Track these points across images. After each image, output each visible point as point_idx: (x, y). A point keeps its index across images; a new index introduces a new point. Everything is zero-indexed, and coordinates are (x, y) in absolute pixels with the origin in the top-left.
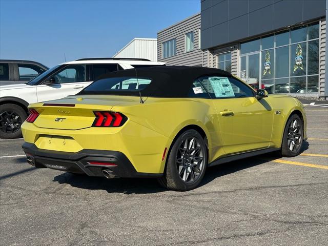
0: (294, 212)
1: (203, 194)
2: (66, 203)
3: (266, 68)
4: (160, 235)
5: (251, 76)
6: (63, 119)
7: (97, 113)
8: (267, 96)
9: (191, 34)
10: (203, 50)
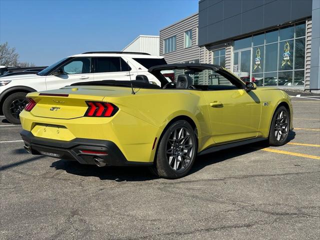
0: (281, 202)
1: (193, 181)
2: (61, 189)
3: (257, 63)
4: (148, 225)
5: (243, 70)
6: (57, 108)
7: (90, 104)
8: (255, 89)
9: (190, 32)
10: (200, 47)
